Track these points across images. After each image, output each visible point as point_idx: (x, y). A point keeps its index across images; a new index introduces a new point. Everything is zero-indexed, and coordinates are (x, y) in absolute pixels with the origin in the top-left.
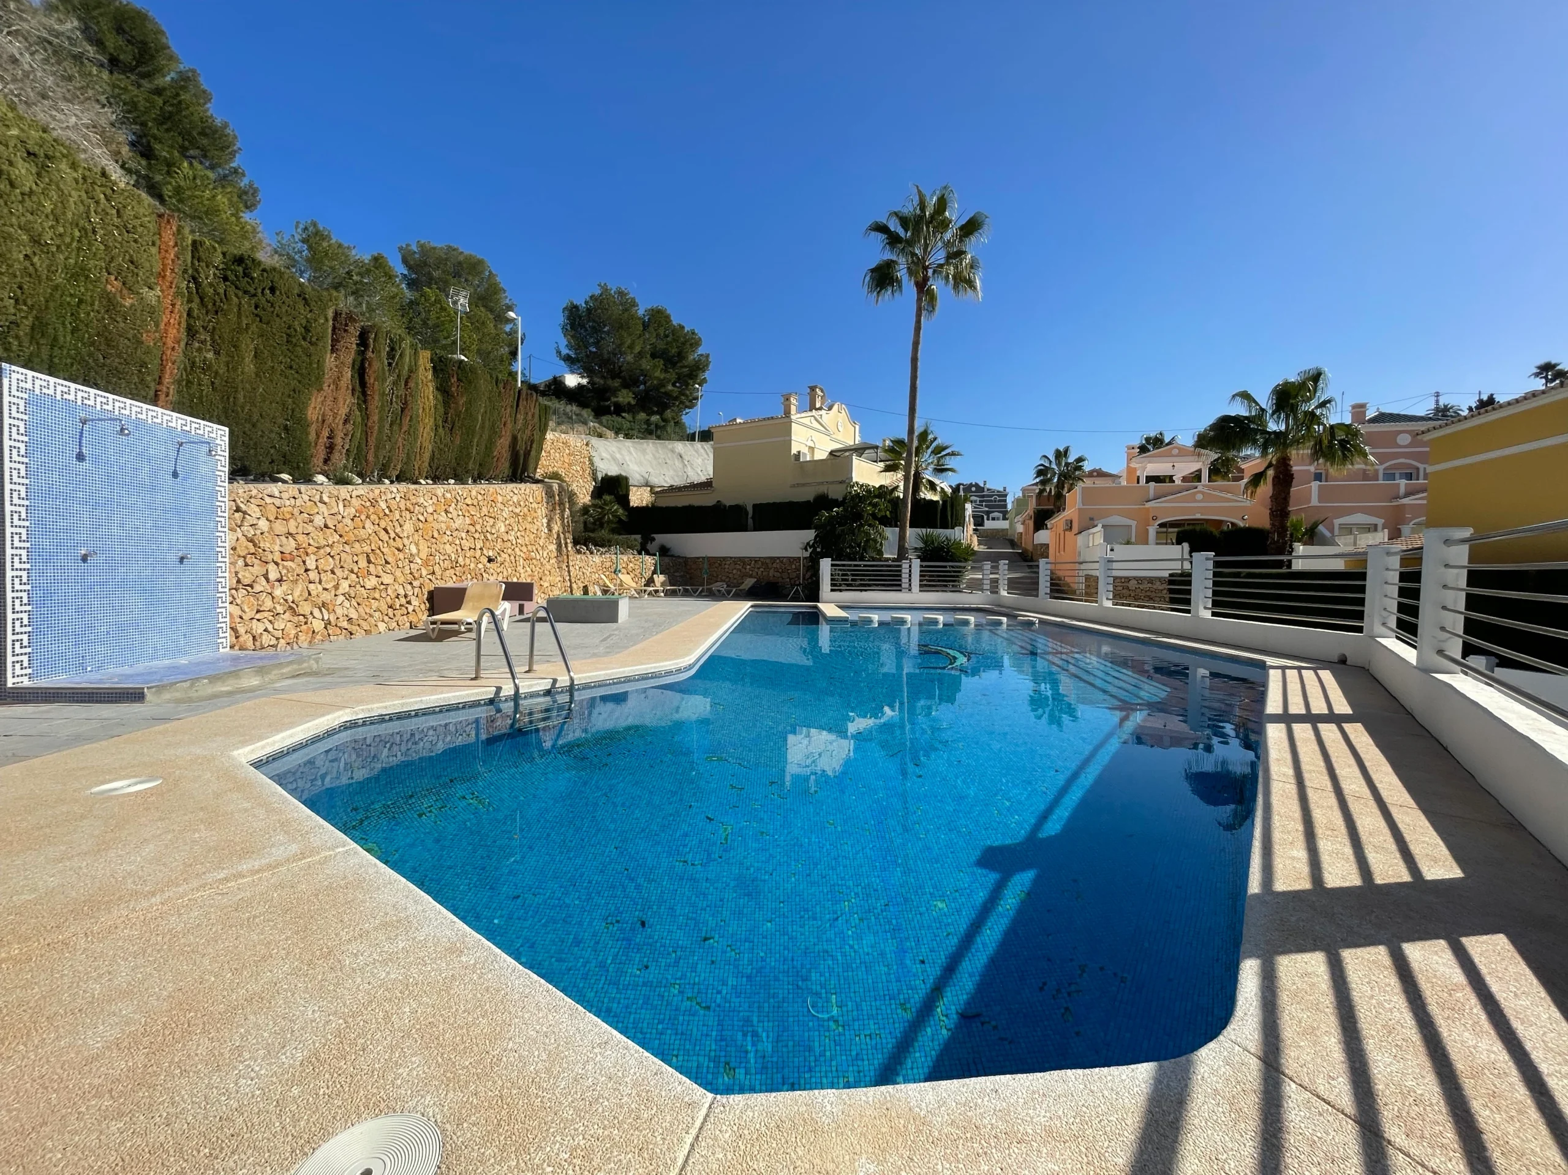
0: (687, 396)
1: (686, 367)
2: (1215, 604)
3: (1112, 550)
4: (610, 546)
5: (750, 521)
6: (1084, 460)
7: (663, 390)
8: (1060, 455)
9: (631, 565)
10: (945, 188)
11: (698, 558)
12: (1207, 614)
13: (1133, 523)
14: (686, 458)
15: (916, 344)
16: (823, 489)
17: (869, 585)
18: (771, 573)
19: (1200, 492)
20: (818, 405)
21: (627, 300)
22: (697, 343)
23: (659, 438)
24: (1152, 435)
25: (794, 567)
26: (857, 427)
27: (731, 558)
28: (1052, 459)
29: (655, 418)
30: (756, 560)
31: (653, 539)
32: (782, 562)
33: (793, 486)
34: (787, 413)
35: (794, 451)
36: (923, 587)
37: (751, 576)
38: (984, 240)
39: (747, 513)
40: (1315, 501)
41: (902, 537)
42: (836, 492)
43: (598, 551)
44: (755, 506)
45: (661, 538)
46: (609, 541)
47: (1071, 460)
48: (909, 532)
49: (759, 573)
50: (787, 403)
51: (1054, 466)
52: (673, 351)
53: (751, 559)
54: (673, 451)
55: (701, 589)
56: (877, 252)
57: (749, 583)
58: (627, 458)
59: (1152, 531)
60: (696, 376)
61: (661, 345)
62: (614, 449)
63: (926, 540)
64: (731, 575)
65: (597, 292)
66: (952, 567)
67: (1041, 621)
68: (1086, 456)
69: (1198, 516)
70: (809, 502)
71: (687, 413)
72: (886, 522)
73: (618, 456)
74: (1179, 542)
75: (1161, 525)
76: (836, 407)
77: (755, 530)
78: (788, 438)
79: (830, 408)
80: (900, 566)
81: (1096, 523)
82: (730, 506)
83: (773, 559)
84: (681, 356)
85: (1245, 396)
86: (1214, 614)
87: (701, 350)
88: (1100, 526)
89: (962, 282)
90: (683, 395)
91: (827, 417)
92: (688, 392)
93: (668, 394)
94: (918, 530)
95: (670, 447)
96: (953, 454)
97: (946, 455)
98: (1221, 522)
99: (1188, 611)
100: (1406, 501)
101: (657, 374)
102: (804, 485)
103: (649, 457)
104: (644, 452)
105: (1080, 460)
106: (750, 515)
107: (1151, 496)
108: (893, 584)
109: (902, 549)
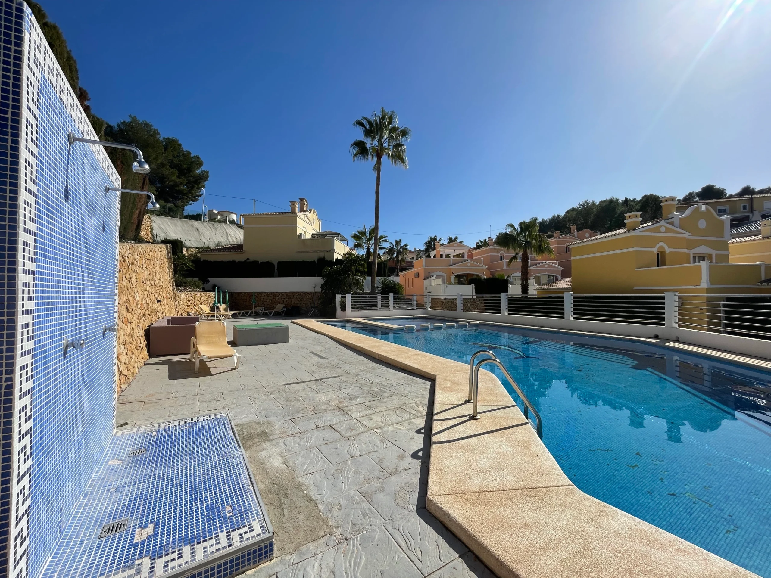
0: (192, 194)
1: (191, 176)
2: (509, 310)
3: (447, 287)
4: (185, 286)
5: (276, 271)
7: (177, 188)
8: (398, 243)
9: (203, 298)
11: (241, 293)
12: (506, 314)
13: (445, 275)
14: (201, 231)
15: (378, 185)
16: (322, 255)
18: (293, 301)
19: (469, 262)
20: (305, 209)
21: (151, 129)
22: (201, 164)
23: (172, 216)
24: (433, 237)
25: (307, 297)
26: (320, 222)
27: (265, 293)
29: (170, 205)
30: (283, 294)
31: (209, 281)
32: (300, 295)
33: (298, 252)
34: (293, 211)
35: (298, 233)
36: (395, 308)
37: (279, 303)
39: (274, 266)
41: (373, 282)
43: (178, 289)
44: (279, 263)
45: (213, 281)
46: (185, 283)
47: (402, 245)
48: (377, 278)
49: (285, 301)
50: (293, 206)
51: (395, 247)
52: (185, 166)
53: (279, 293)
54: (192, 226)
55: (250, 312)
57: (279, 307)
58: (168, 229)
59: (452, 278)
60: (200, 183)
61: (176, 161)
62: (160, 222)
63: (383, 282)
64: (265, 303)
65: (128, 120)
68: (408, 244)
69: (468, 272)
70: (314, 261)
71: (191, 204)
72: (363, 273)
73: (163, 227)
74: (470, 284)
75: (456, 276)
76: (312, 211)
77: (280, 276)
78: (294, 225)
79: (310, 211)
80: (376, 297)
81: (431, 274)
82: (262, 263)
83: (294, 293)
84: (189, 170)
86: (509, 314)
87: (203, 168)
88: (435, 276)
89: (398, 157)
90: (190, 193)
91: (309, 216)
92: (193, 192)
93: (180, 192)
94: (380, 278)
95: (190, 223)
96: (385, 241)
97: (383, 241)
98: (473, 274)
99: (500, 313)
101: (174, 178)
102: (305, 252)
103: (180, 228)
104: (176, 225)
105: (406, 245)
106: (276, 267)
107: (451, 263)
108: (373, 306)
109: (373, 287)
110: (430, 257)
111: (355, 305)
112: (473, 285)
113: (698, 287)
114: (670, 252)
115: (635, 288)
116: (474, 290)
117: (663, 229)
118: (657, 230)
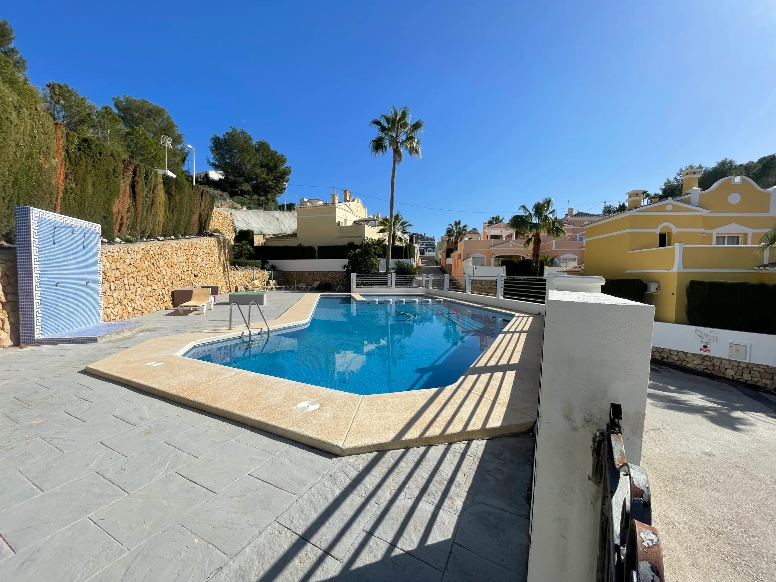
0: (279, 188)
1: (278, 172)
3: (476, 268)
4: (247, 266)
5: (317, 254)
6: (466, 227)
7: (266, 184)
8: (457, 224)
9: (258, 275)
10: (406, 107)
11: (291, 272)
12: (501, 297)
13: (485, 256)
14: (280, 220)
15: (393, 177)
16: (351, 240)
17: (373, 285)
18: (327, 279)
19: (511, 244)
20: (348, 199)
21: (247, 136)
22: (284, 161)
23: (265, 209)
24: (495, 216)
25: (338, 276)
26: (366, 210)
27: (308, 272)
28: (454, 226)
29: (262, 198)
30: (320, 273)
31: (268, 262)
32: (332, 274)
33: (336, 238)
34: (334, 203)
35: (337, 221)
36: (397, 285)
37: (317, 281)
38: (422, 132)
39: (315, 251)
40: (554, 249)
41: (388, 263)
42: (357, 242)
43: (241, 268)
44: (319, 247)
45: (272, 262)
46: (246, 264)
47: (461, 226)
48: (391, 260)
49: (322, 279)
50: (333, 198)
51: (454, 229)
52: (272, 164)
53: (317, 272)
54: (273, 216)
55: (293, 287)
56: (375, 133)
57: (316, 284)
58: (250, 220)
59: (492, 260)
60: (284, 177)
61: (265, 161)
62: (244, 216)
63: (398, 264)
64: (307, 280)
65: (230, 131)
66: (410, 276)
67: (445, 301)
68: (468, 225)
69: (510, 254)
70: (345, 246)
71: (279, 196)
72: (380, 256)
73: (246, 219)
74: (502, 266)
75: (496, 258)
76: (356, 200)
77: (320, 258)
78: (333, 215)
79: (354, 201)
80: (387, 276)
81: (470, 256)
82: (306, 247)
83: (328, 273)
84: (276, 167)
85: (524, 207)
86: (504, 297)
87: (286, 165)
88: (472, 257)
89: (413, 150)
90: (278, 187)
91: (352, 205)
92: (280, 186)
93: (269, 186)
94: (394, 260)
95: (272, 214)
97: (406, 226)
99: (496, 296)
101: (264, 176)
102: (342, 237)
103: (262, 219)
104: (259, 217)
105: (465, 226)
106: (317, 251)
107: (492, 245)
108: (384, 283)
109: (388, 269)
111: (366, 283)
112: (504, 267)
113: (671, 271)
115: (627, 272)
116: (505, 272)
117: (670, 207)
118: (663, 209)
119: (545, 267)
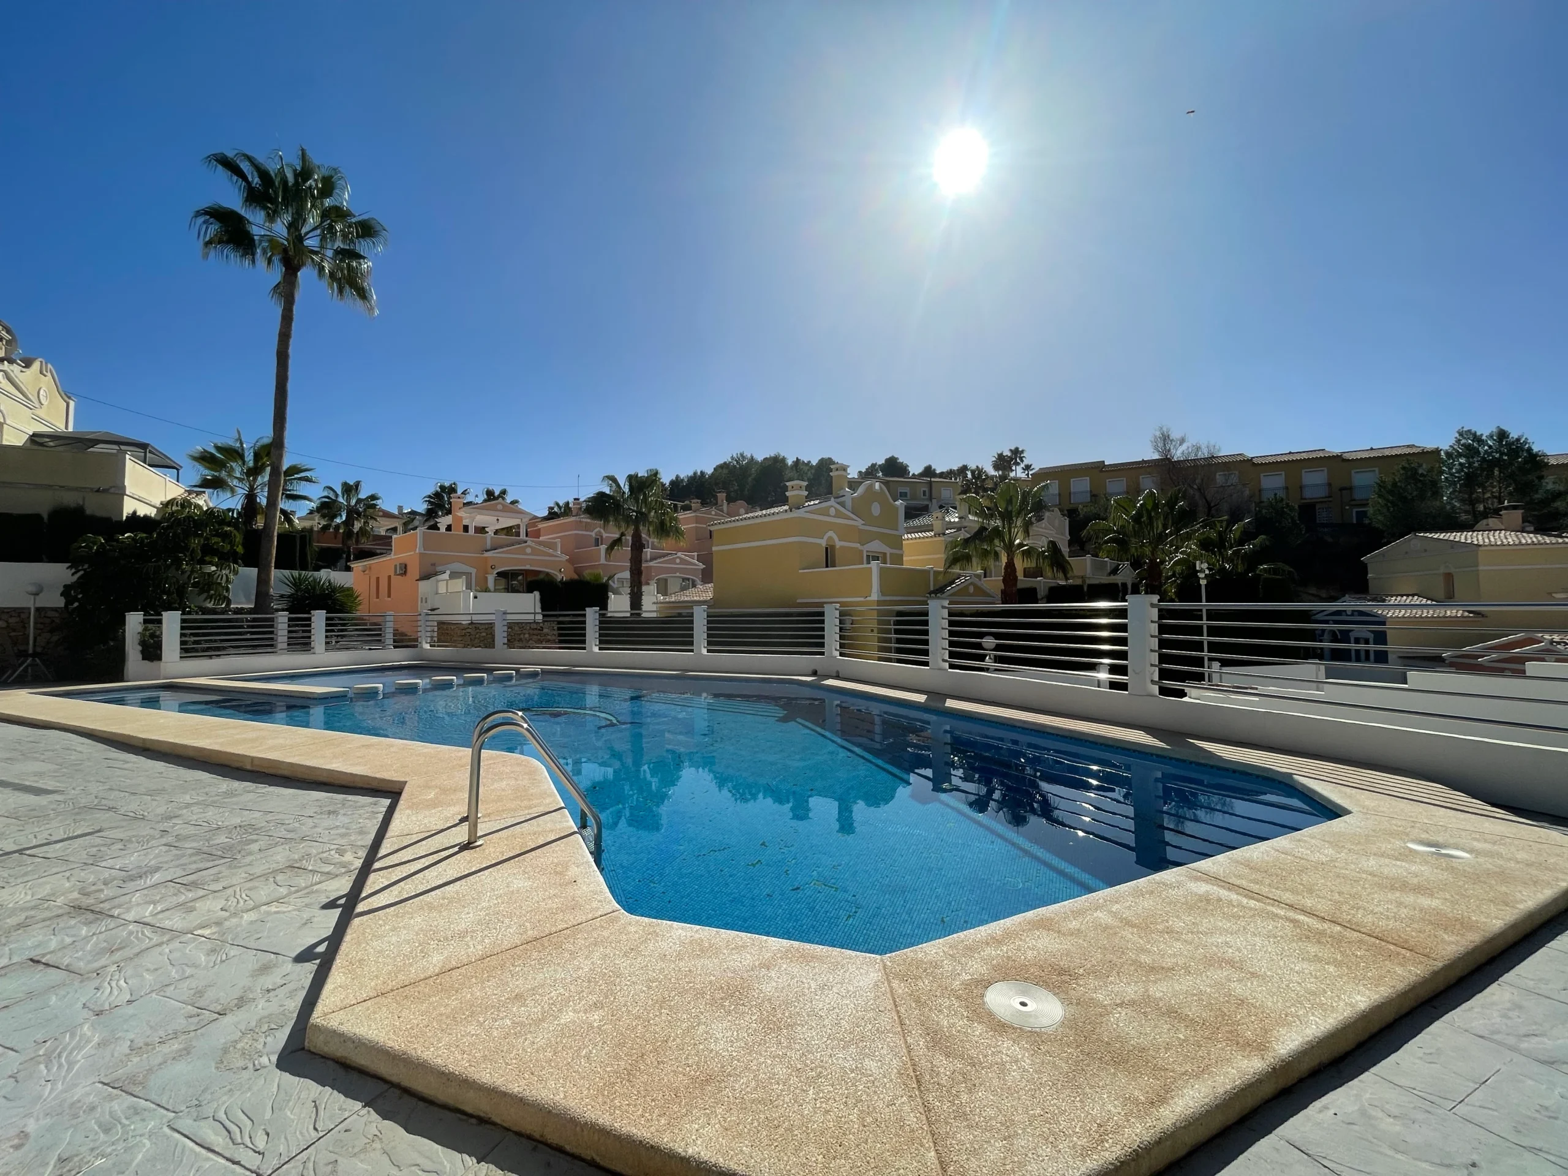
2: (602, 642)
3: (475, 597)
6: (378, 499)
8: (349, 489)
12: (597, 649)
13: (473, 571)
15: (284, 337)
17: (224, 648)
19: (529, 546)
20: (3, 353)
24: (447, 484)
26: (72, 404)
28: (339, 492)
36: (331, 644)
40: (603, 561)
41: (263, 581)
42: (94, 507)
47: (363, 495)
48: (275, 574)
51: (341, 499)
59: (491, 579)
63: (296, 583)
69: (528, 567)
72: (228, 558)
74: (530, 590)
75: (499, 574)
76: (36, 366)
79: (28, 363)
80: (271, 620)
81: (439, 569)
85: (613, 479)
86: (601, 649)
88: (448, 572)
89: (352, 289)
91: (28, 377)
94: (287, 572)
96: (307, 480)
97: (300, 479)
98: (538, 572)
99: (584, 648)
100: (652, 564)
102: (4, 484)
107: (488, 546)
108: (263, 642)
109: (262, 596)
110: (438, 529)
111: (195, 642)
112: (537, 594)
113: (868, 599)
114: (841, 547)
115: (798, 601)
116: (538, 605)
117: (832, 511)
118: (825, 512)
119: (610, 594)
